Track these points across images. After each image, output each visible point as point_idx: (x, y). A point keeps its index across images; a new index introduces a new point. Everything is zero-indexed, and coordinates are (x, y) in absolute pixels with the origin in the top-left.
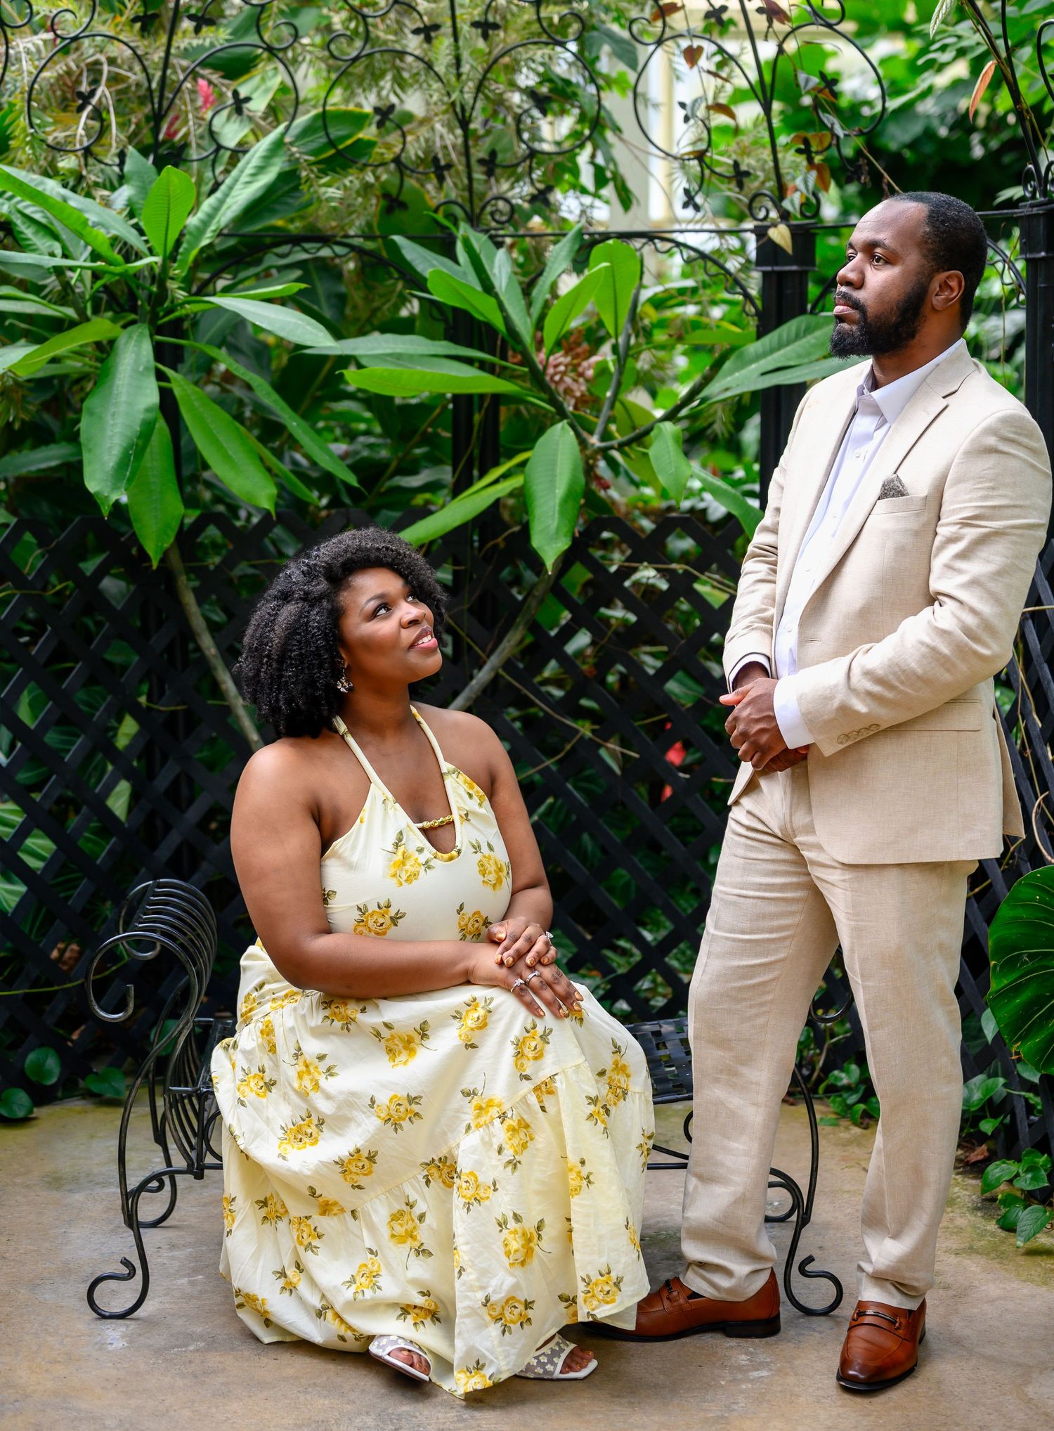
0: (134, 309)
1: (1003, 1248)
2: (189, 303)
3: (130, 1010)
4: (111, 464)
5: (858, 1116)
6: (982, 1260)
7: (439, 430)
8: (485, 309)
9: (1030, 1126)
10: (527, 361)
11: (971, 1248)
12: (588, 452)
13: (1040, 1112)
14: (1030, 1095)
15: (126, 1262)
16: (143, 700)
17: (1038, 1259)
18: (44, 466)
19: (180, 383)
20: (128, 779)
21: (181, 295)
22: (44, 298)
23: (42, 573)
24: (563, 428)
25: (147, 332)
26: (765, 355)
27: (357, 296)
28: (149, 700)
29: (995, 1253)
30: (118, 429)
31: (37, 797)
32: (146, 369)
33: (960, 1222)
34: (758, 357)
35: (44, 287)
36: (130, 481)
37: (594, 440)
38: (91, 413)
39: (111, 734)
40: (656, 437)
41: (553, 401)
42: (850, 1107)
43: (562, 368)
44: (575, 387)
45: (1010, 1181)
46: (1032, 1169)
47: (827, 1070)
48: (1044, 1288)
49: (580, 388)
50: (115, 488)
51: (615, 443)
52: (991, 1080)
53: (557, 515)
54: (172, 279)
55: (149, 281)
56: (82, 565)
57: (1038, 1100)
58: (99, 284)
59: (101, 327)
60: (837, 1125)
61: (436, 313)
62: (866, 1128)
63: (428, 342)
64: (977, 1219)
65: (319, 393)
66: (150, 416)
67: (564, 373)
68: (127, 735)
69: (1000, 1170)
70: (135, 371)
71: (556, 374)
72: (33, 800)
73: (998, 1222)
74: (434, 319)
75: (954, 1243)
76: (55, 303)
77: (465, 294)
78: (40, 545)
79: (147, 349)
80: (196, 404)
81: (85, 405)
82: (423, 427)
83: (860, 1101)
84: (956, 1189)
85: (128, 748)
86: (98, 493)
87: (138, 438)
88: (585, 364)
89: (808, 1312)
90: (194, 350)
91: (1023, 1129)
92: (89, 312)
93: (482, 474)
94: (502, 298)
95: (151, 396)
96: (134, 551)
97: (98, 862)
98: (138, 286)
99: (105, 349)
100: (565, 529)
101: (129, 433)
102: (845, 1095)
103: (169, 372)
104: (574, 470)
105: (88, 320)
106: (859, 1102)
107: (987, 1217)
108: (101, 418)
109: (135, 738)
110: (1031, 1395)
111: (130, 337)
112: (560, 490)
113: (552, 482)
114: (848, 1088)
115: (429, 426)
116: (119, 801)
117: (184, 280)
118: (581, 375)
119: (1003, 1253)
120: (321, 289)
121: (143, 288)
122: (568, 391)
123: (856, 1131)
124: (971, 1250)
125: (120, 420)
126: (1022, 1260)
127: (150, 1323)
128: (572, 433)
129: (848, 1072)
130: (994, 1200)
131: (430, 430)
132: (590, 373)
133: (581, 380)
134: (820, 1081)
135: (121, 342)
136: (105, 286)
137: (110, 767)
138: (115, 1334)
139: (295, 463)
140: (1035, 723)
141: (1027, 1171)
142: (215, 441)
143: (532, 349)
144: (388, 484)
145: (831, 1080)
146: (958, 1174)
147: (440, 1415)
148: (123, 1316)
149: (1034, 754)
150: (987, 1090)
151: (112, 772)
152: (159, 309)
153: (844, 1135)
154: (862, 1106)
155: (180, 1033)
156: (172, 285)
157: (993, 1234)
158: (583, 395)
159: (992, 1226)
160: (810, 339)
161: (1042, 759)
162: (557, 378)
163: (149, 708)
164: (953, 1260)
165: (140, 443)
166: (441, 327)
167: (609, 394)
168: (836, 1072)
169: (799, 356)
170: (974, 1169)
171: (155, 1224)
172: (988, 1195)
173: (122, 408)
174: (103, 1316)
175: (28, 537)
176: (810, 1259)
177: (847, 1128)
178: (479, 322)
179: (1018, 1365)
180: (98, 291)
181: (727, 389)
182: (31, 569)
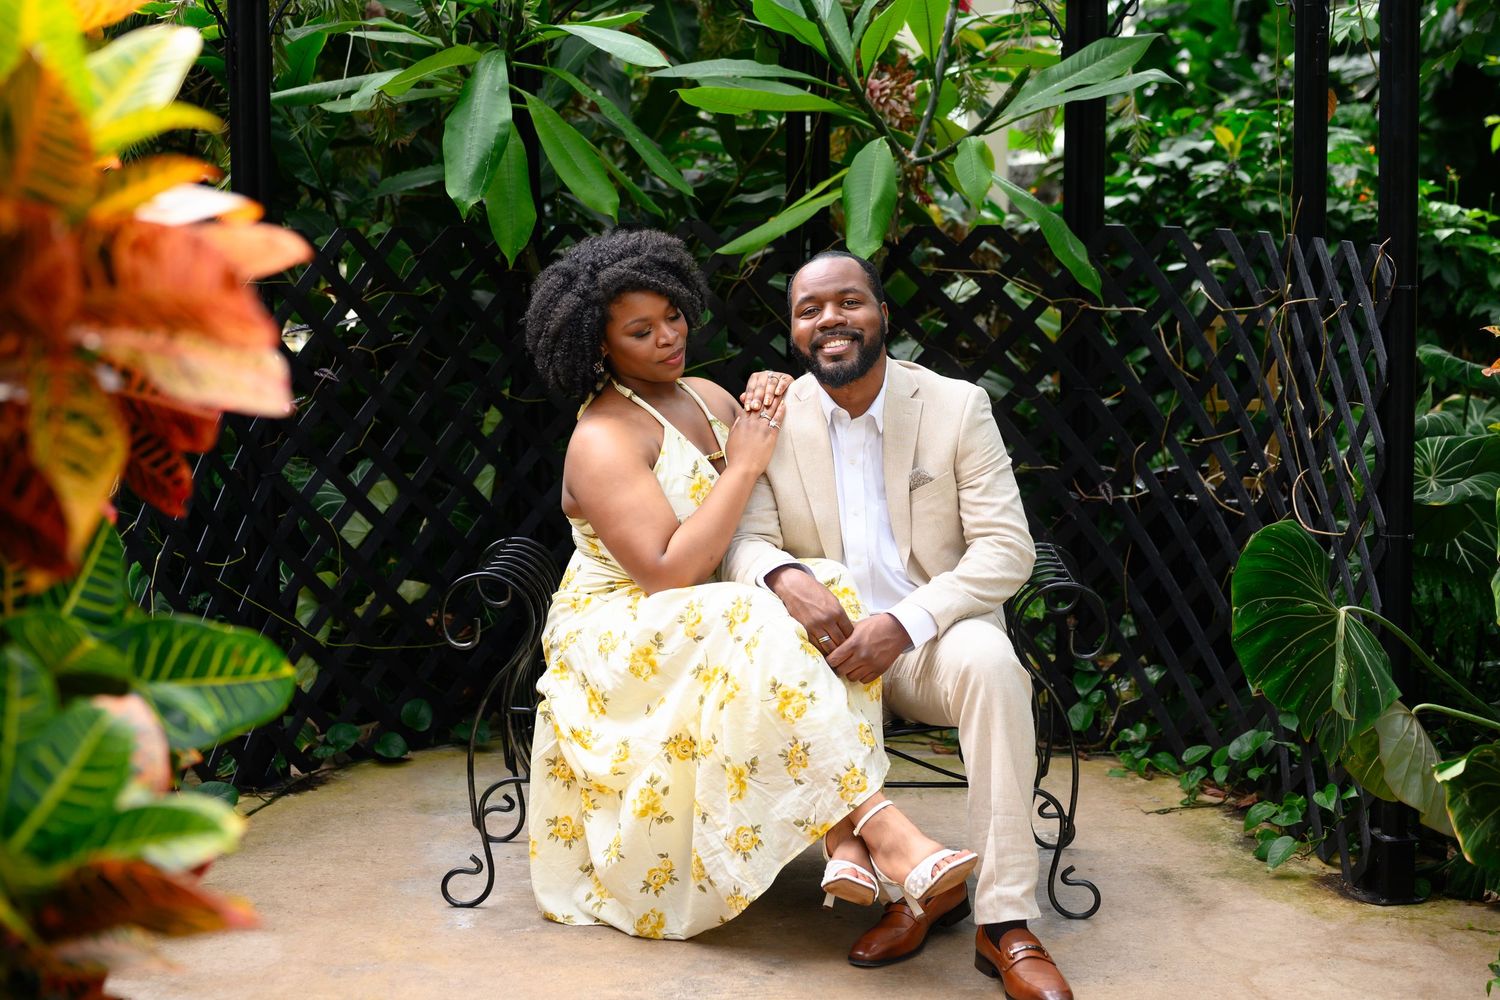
0: (495, 38)
1: (1257, 873)
2: (543, 31)
3: (477, 642)
4: (469, 173)
5: (1143, 769)
6: (1234, 882)
7: (777, 150)
8: (809, 35)
9: (1291, 772)
10: (850, 83)
11: (1226, 873)
12: (906, 166)
13: (1299, 759)
14: (1292, 744)
15: (474, 859)
16: (506, 392)
17: (1286, 882)
18: (420, 185)
19: (534, 105)
20: (493, 464)
21: (535, 23)
22: (417, 29)
23: (415, 278)
24: (880, 144)
25: (503, 57)
26: (1066, 75)
27: (710, 30)
28: (511, 393)
29: (1248, 878)
30: (476, 143)
31: (411, 476)
32: (501, 89)
33: (1222, 853)
34: (1060, 78)
35: (417, 19)
36: (485, 188)
37: (912, 156)
38: (453, 129)
39: (479, 424)
40: (963, 148)
41: (872, 119)
42: (1137, 761)
43: (888, 91)
44: (899, 108)
45: (1268, 821)
46: (1289, 808)
47: (1118, 728)
48: (1286, 905)
49: (904, 110)
50: (472, 194)
51: (929, 158)
52: (1260, 734)
53: (869, 221)
54: (528, 9)
55: (507, 13)
56: (453, 273)
57: (1298, 748)
58: (462, 14)
59: (462, 53)
60: (1125, 777)
61: (771, 41)
62: (1151, 779)
63: (760, 65)
64: (1238, 852)
65: (673, 120)
66: (503, 131)
67: (890, 96)
68: (492, 423)
69: (1262, 810)
70: (492, 90)
71: (882, 96)
72: (408, 479)
73: (1254, 854)
74: (770, 46)
75: (1212, 869)
76: (426, 34)
77: (787, 19)
78: (415, 252)
79: (502, 71)
80: (549, 122)
81: (447, 121)
82: (763, 147)
83: (1147, 755)
84: (1223, 828)
85: (493, 434)
86: (457, 199)
87: (493, 150)
88: (909, 87)
89: (1069, 916)
90: (554, 77)
91: (1286, 775)
92: (454, 41)
93: (813, 187)
94: (828, 26)
95: (506, 112)
96: (497, 258)
97: (466, 536)
98: (498, 18)
99: (466, 73)
100: (876, 233)
101: (485, 146)
102: (1133, 751)
103: (526, 94)
104: (888, 180)
105: (452, 45)
106: (1145, 756)
107: (1247, 849)
108: (461, 133)
109: (499, 427)
110: (1255, 983)
111: (488, 61)
112: (874, 198)
113: (868, 191)
114: (1136, 744)
115: (767, 147)
116: (485, 483)
117: (540, 10)
118: (906, 97)
119: (1254, 877)
120: (676, 23)
121: (503, 19)
122: (893, 112)
123: (1143, 781)
124: (1226, 874)
125: (477, 135)
126: (1270, 883)
127: (495, 911)
128: (888, 147)
129: (1136, 731)
130: (1252, 837)
131: (768, 150)
132: (913, 96)
133: (905, 102)
134: (1112, 738)
135: (481, 65)
136: (468, 16)
137: (477, 452)
138: (464, 917)
139: (654, 185)
140: (1299, 407)
141: (1283, 811)
142: (564, 154)
143: (854, 71)
144: (731, 201)
145: (1121, 737)
146: (1226, 816)
147: (736, 983)
148: (472, 905)
149: (1298, 435)
150: (1257, 742)
151: (479, 455)
152: (515, 37)
153: (1129, 784)
154: (1148, 760)
155: (520, 660)
156: (526, 15)
157: (1249, 863)
158: (906, 116)
159: (1250, 857)
160: (1109, 60)
161: (1305, 439)
162: (883, 100)
163: (512, 401)
164: (1208, 881)
165: (495, 154)
166: (776, 53)
167: (925, 113)
168: (1126, 730)
169: (1098, 76)
170: (1241, 812)
171: (507, 839)
172: (1250, 832)
173: (479, 124)
174: (456, 906)
175: (402, 245)
176: (1071, 869)
177: (1133, 779)
178: (804, 46)
179: (1249, 961)
180: (460, 21)
181: (1028, 107)
182: (405, 273)
